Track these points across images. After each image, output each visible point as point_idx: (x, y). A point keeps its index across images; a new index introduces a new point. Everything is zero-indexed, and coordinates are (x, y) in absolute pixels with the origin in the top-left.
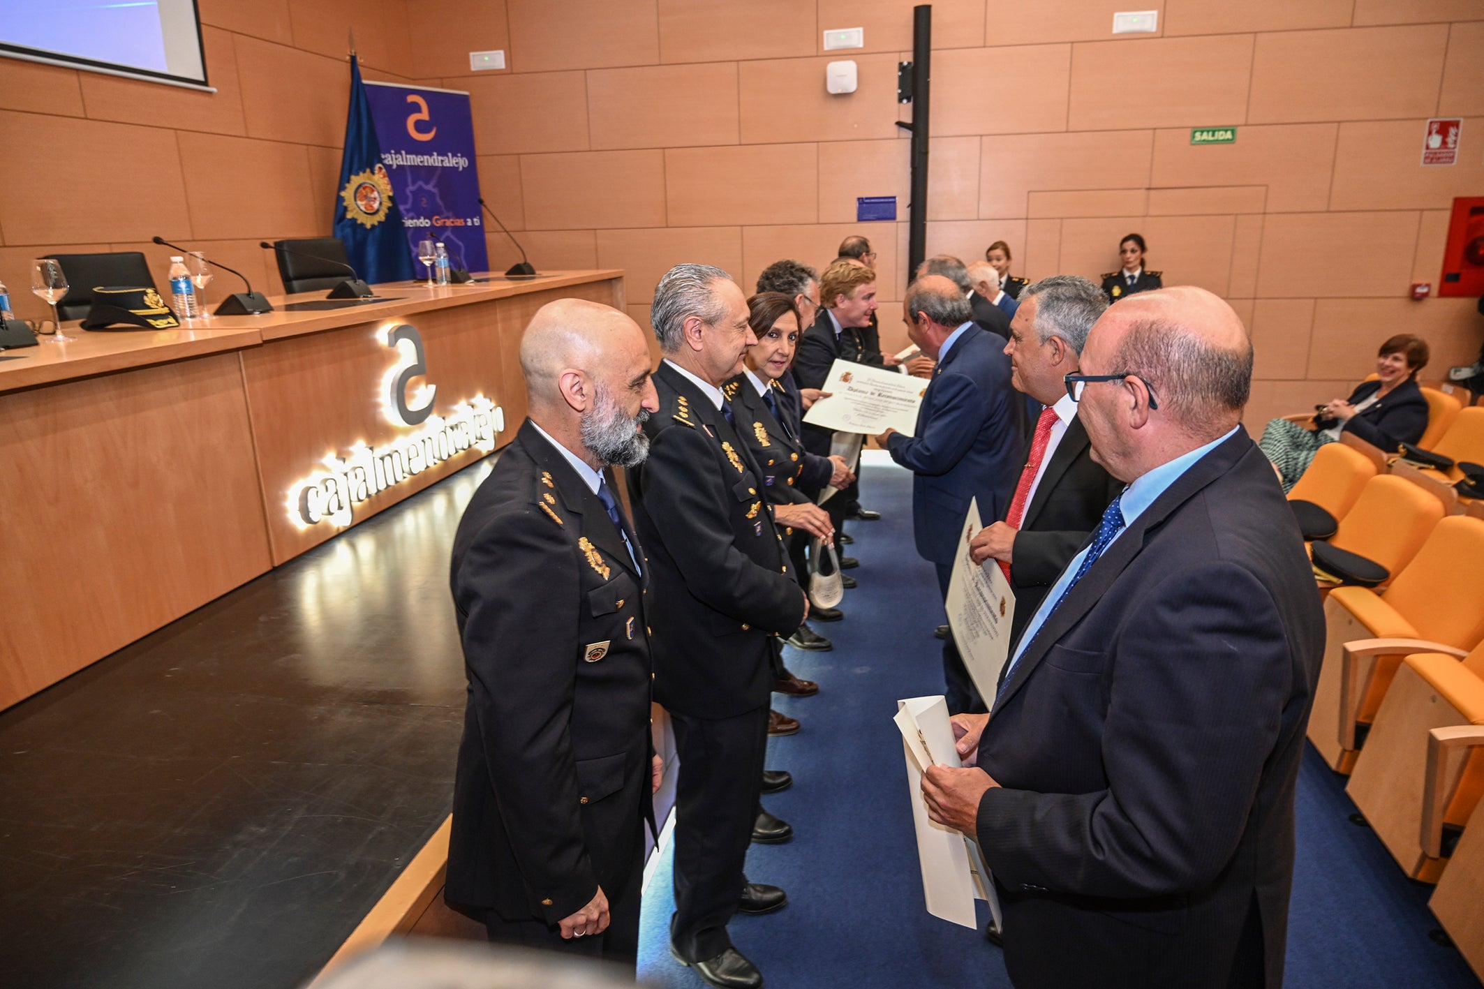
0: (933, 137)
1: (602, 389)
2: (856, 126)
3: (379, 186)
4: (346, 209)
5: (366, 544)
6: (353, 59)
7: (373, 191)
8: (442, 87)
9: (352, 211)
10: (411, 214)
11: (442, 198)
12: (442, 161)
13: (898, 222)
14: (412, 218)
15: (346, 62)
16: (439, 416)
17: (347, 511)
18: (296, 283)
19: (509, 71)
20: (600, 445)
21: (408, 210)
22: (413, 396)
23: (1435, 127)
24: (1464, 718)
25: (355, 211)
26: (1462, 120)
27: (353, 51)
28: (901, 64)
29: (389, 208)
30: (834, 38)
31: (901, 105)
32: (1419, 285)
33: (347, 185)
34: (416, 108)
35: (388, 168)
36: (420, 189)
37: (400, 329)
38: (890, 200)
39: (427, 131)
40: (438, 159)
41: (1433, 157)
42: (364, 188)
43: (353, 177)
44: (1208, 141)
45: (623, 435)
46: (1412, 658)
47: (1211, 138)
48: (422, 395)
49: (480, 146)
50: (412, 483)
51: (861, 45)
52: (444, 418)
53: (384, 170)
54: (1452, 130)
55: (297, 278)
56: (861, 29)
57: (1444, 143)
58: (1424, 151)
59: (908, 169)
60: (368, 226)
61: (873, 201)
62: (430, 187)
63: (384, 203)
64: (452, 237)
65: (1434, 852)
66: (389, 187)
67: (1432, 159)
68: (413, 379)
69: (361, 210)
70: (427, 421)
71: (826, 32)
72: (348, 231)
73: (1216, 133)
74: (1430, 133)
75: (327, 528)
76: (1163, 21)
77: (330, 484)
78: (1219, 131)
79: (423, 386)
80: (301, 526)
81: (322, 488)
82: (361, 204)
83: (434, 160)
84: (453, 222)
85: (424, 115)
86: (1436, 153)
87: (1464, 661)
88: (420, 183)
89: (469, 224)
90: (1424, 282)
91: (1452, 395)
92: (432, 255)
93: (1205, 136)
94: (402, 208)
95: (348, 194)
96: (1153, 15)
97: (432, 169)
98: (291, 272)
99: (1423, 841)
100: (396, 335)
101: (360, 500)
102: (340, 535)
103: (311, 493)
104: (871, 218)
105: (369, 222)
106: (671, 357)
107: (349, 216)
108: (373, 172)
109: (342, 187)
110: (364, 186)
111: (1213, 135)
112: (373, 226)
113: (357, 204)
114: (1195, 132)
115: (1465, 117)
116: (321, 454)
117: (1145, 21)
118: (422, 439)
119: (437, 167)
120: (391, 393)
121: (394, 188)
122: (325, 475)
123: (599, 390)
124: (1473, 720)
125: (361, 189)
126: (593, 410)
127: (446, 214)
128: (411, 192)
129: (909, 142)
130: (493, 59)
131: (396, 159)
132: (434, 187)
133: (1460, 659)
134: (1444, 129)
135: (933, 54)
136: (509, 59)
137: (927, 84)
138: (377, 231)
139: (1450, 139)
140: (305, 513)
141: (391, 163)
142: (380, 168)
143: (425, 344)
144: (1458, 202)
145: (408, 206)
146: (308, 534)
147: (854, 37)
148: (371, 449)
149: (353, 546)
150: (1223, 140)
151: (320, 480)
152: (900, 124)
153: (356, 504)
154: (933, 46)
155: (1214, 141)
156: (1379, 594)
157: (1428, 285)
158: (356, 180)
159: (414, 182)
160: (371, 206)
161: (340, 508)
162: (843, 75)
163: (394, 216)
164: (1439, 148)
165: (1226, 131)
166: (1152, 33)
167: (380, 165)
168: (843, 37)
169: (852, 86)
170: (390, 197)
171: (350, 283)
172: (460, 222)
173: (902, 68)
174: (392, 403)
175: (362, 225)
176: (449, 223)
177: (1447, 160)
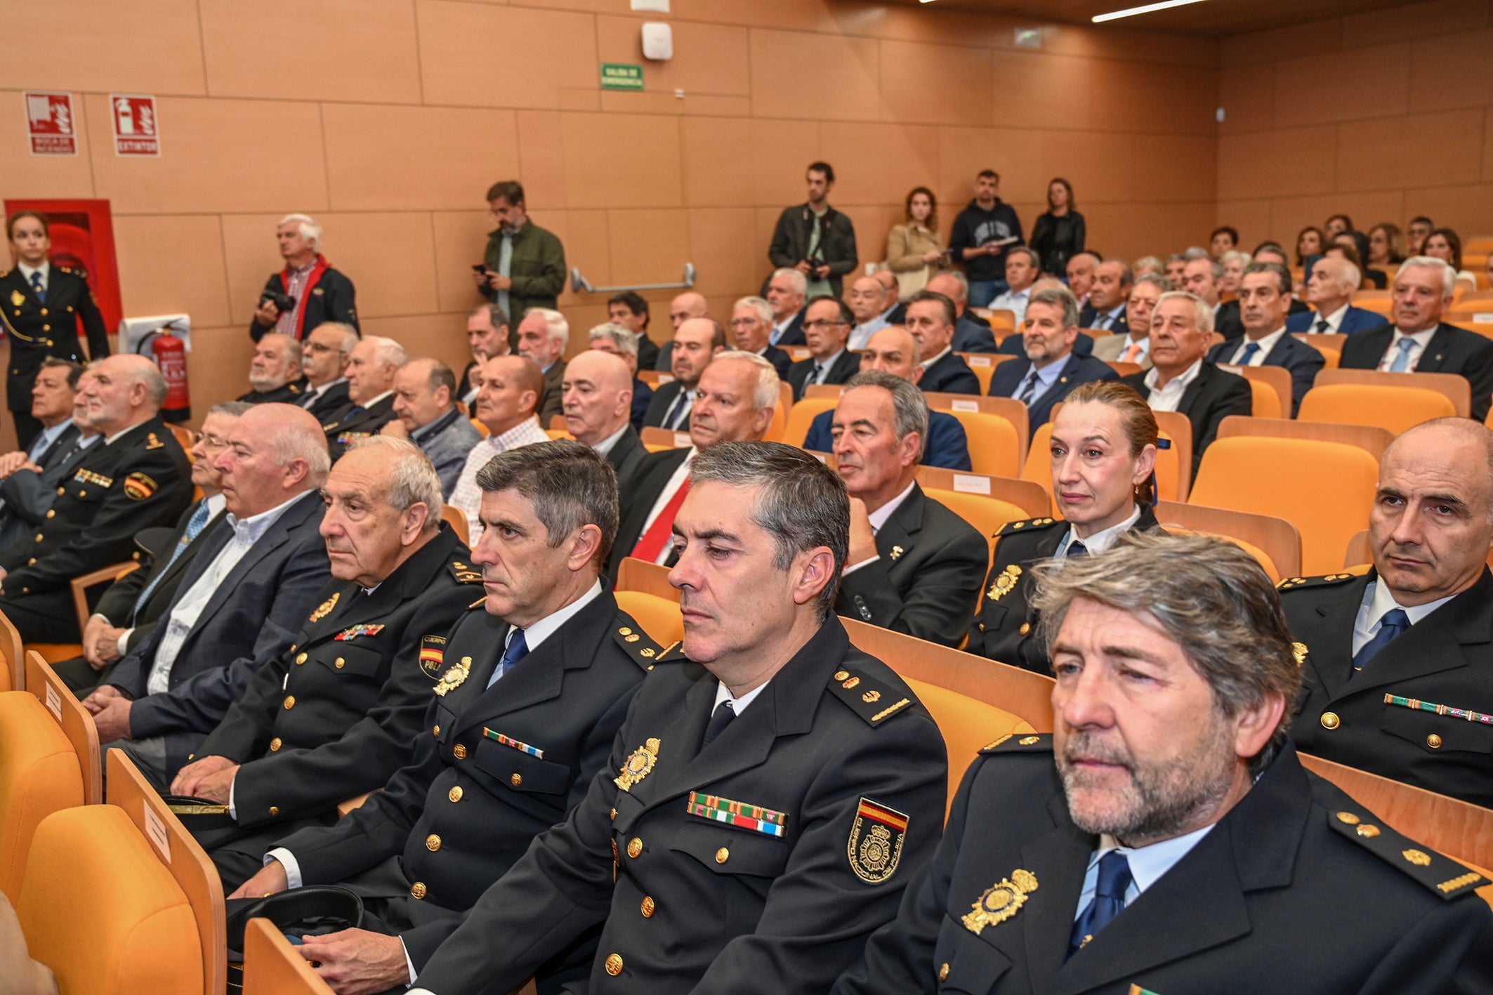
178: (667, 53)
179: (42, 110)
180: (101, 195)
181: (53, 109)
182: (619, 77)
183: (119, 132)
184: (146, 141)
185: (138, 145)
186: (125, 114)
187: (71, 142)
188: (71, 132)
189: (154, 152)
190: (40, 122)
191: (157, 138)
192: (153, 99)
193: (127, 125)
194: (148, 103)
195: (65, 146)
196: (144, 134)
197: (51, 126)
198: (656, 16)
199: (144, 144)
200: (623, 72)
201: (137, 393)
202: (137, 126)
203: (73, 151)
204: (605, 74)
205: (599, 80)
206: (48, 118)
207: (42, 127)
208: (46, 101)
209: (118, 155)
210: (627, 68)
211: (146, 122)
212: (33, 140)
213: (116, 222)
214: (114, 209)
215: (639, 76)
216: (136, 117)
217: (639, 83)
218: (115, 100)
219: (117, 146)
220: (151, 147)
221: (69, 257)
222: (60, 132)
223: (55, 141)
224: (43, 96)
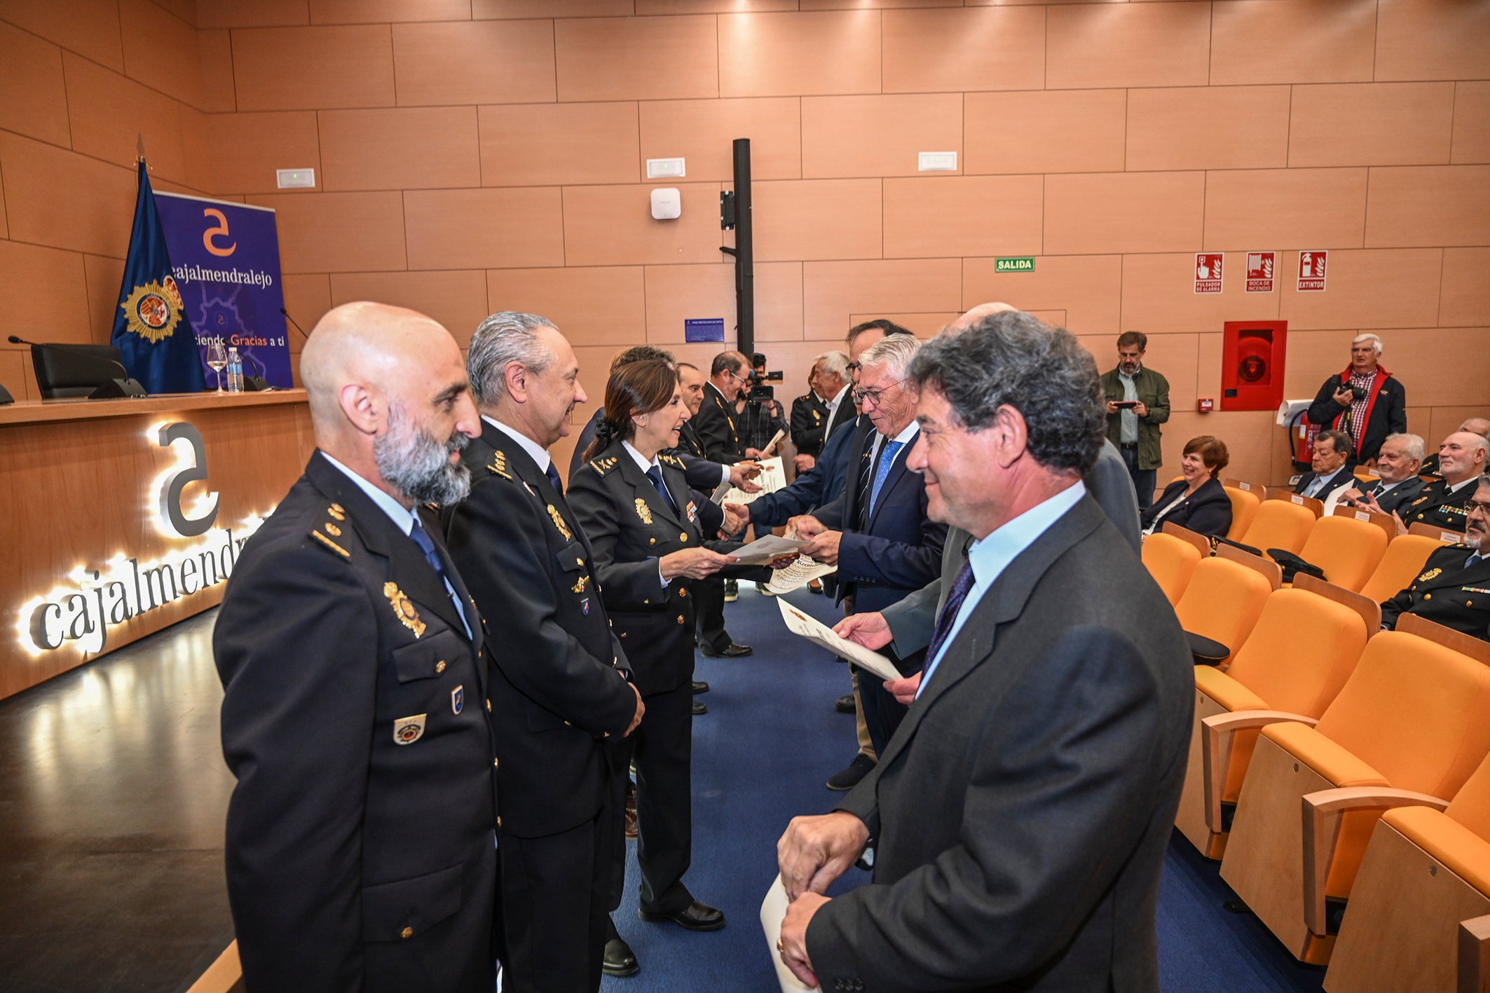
0: (756, 262)
1: (396, 405)
2: (681, 250)
3: (168, 298)
4: (127, 321)
5: (122, 675)
6: (142, 166)
7: (160, 304)
8: (245, 203)
9: (134, 324)
10: (205, 332)
11: (240, 316)
12: (243, 278)
13: (725, 344)
14: (207, 337)
15: (133, 170)
16: (222, 528)
17: (97, 634)
18: (55, 391)
19: (320, 189)
20: (399, 474)
21: (201, 328)
22: (190, 506)
23: (1203, 260)
24: (1330, 782)
25: (138, 325)
26: (1223, 254)
27: (142, 157)
28: (723, 193)
29: (178, 323)
30: (655, 167)
31: (724, 231)
32: (1205, 400)
33: (129, 296)
34: (215, 222)
35: (180, 283)
36: (217, 304)
37: (175, 426)
38: (718, 322)
39: (229, 246)
40: (237, 275)
41: (1203, 287)
42: (150, 300)
43: (136, 288)
44: (1011, 269)
45: (428, 462)
46: (1268, 728)
47: (1013, 267)
48: (202, 504)
49: (286, 266)
50: (186, 604)
51: (684, 175)
52: (229, 531)
53: (173, 282)
54: (1217, 263)
55: (59, 386)
56: (683, 160)
57: (1211, 274)
58: (1196, 281)
59: (735, 293)
60: (153, 341)
61: (700, 322)
62: (228, 304)
63: (172, 318)
64: (253, 357)
65: (1321, 929)
66: (179, 300)
67: (1203, 288)
68: (191, 484)
69: (145, 323)
70: (207, 534)
71: (648, 161)
72: (128, 345)
73: (1017, 262)
74: (1199, 265)
75: (70, 654)
76: (962, 160)
77: (77, 602)
78: (1019, 260)
79: (204, 494)
80: (35, 652)
81: (64, 607)
82: (146, 317)
83: (233, 275)
84: (253, 342)
85: (224, 230)
86: (1205, 283)
87: (1316, 727)
88: (217, 299)
89: (273, 344)
90: (1207, 397)
91: (1250, 491)
92: (224, 359)
93: (1007, 265)
94: (194, 325)
95: (130, 306)
96: (954, 155)
97: (231, 286)
98: (51, 380)
99: (1309, 918)
100: (169, 434)
101: (115, 621)
102: (87, 664)
103: (51, 612)
104: (699, 339)
105: (154, 336)
106: (490, 412)
107: (130, 329)
108: (161, 285)
109: (123, 298)
110: (150, 297)
111: (1015, 264)
112: (159, 341)
113: (141, 318)
114: (998, 261)
115: (1225, 252)
116: (66, 567)
117: (947, 161)
118: (201, 553)
119: (236, 284)
120: (161, 500)
121: (184, 301)
122: (69, 591)
123: (393, 407)
124: (1339, 785)
125: (146, 300)
126: (387, 434)
127: (246, 332)
128: (206, 309)
129: (734, 265)
130: (305, 178)
131: (189, 274)
132: (233, 304)
133: (1313, 726)
134: (1210, 261)
135: (752, 183)
136: (319, 177)
137: (750, 211)
138: (163, 347)
139: (1216, 270)
140: (40, 635)
141: (183, 277)
142: (170, 281)
143: (207, 447)
144: (1229, 326)
145: (203, 323)
146: (43, 662)
147: (676, 167)
148: (134, 562)
149: (105, 677)
150: (1024, 268)
151: (62, 596)
152: (724, 249)
153: (110, 627)
154: (753, 177)
155: (1016, 269)
156: (1224, 671)
157: (1211, 400)
158: (140, 292)
159: (209, 300)
160: (158, 320)
161: (88, 629)
162: (667, 202)
163: (184, 332)
164: (1208, 278)
165: (1026, 261)
166: (954, 171)
167: (168, 277)
168: (666, 166)
169: (676, 213)
170: (179, 311)
171: (119, 381)
172: (262, 342)
173: (723, 195)
174: (162, 510)
175: (146, 338)
176: (248, 342)
177: (1215, 289)
179: (1256, 263)
180: (1283, 318)
181: (1263, 262)
183: (1301, 276)
184: (1317, 281)
185: (1312, 284)
186: (1307, 263)
187: (1271, 282)
188: (1272, 277)
189: (1322, 289)
190: (1253, 271)
191: (1325, 279)
192: (1327, 251)
193: (1307, 271)
194: (1323, 255)
195: (1266, 286)
196: (1318, 276)
197: (1260, 274)
199: (1316, 283)
201: (1479, 455)
202: (1314, 271)
203: (1271, 290)
207: (1254, 274)
209: (1298, 290)
211: (1319, 268)
212: (1248, 282)
213: (1289, 335)
214: (1289, 327)
216: (1314, 264)
218: (1303, 254)
219: (1298, 285)
220: (1321, 285)
221: (1257, 359)
222: (1265, 277)
223: (1261, 283)
224: (1258, 254)
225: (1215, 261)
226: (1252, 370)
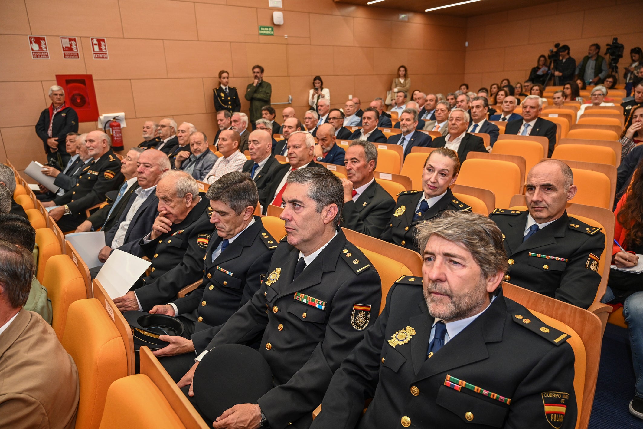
23: (33, 40)
26: (45, 37)
41: (37, 55)
54: (42, 42)
57: (40, 48)
58: (31, 52)
74: (31, 43)
86: (37, 53)
115: (46, 36)
134: (38, 40)
139: (43, 46)
144: (59, 77)
164: (39, 50)
177: (45, 57)
178: (282, 22)
179: (67, 43)
180: (89, 73)
181: (70, 43)
182: (265, 31)
183: (94, 51)
184: (103, 54)
185: (101, 55)
186: (96, 44)
187: (78, 54)
188: (77, 51)
189: (106, 58)
190: (66, 47)
191: (107, 53)
192: (105, 39)
193: (96, 48)
194: (103, 40)
195: (75, 56)
196: (103, 51)
197: (70, 49)
198: (278, 9)
200: (267, 29)
201: (104, 143)
202: (100, 48)
203: (78, 58)
204: (260, 30)
205: (259, 32)
206: (69, 46)
207: (67, 49)
208: (68, 39)
209: (94, 59)
210: (268, 27)
211: (103, 47)
212: (64, 53)
213: (95, 82)
214: (94, 78)
215: (272, 30)
216: (100, 46)
217: (272, 33)
218: (92, 39)
219: (93, 56)
220: (106, 56)
221: (79, 95)
222: (73, 51)
223: (72, 54)
224: (67, 38)
225: (41, 41)
226: (79, 101)
